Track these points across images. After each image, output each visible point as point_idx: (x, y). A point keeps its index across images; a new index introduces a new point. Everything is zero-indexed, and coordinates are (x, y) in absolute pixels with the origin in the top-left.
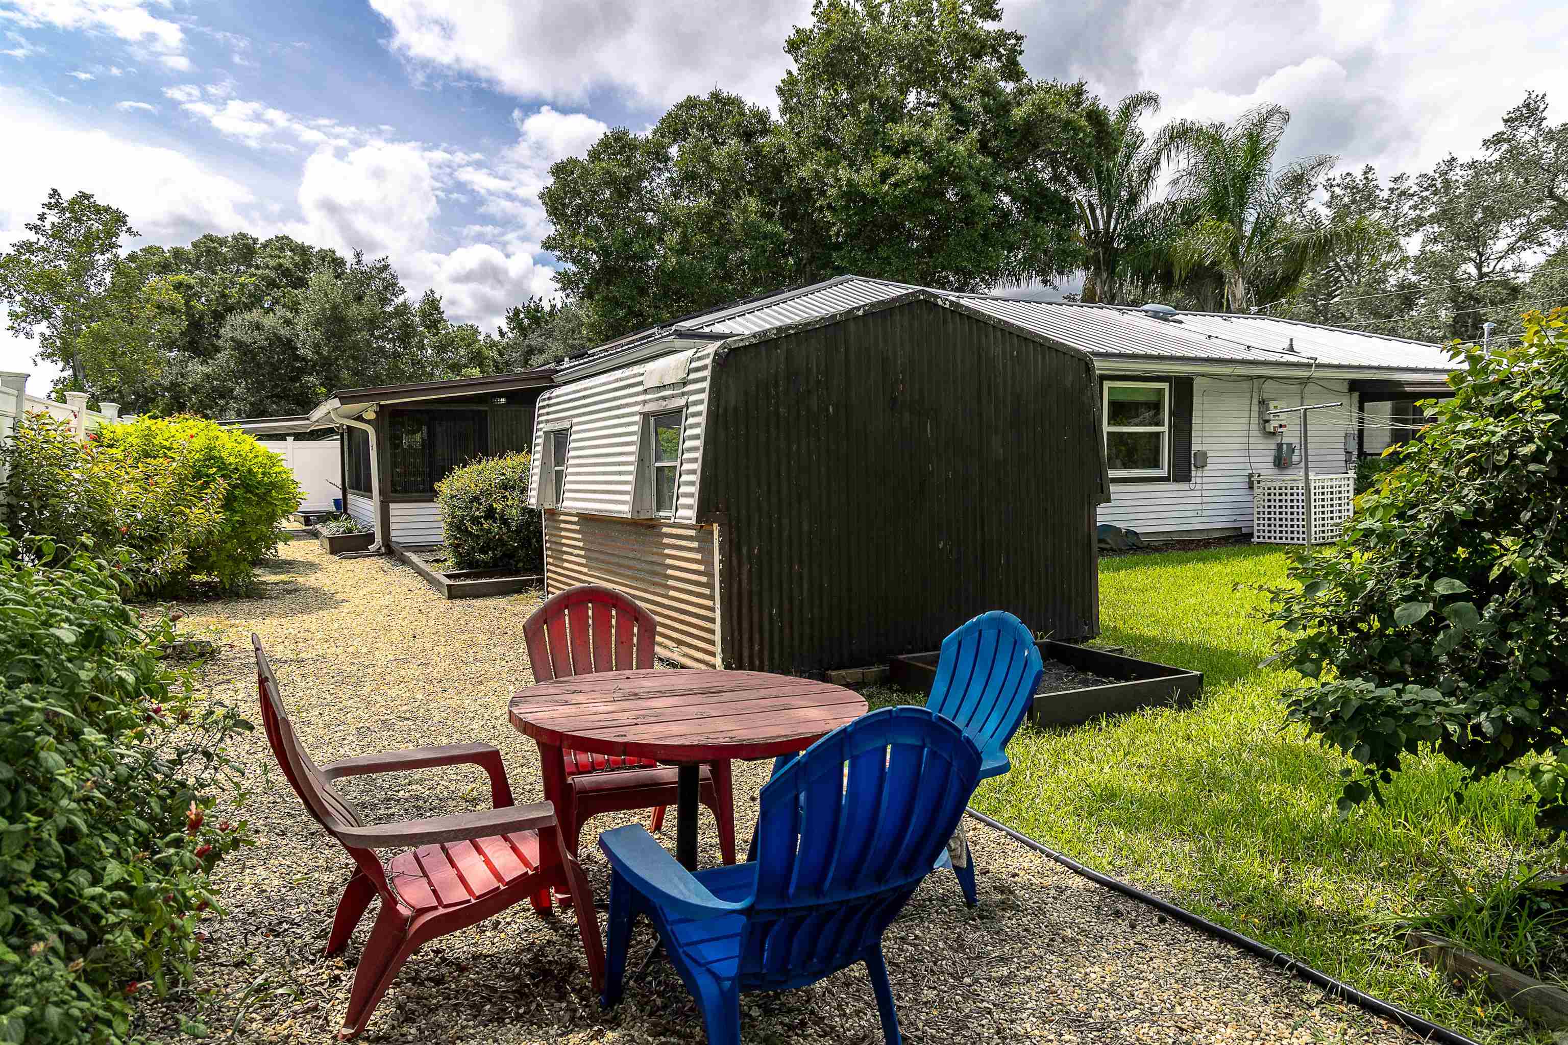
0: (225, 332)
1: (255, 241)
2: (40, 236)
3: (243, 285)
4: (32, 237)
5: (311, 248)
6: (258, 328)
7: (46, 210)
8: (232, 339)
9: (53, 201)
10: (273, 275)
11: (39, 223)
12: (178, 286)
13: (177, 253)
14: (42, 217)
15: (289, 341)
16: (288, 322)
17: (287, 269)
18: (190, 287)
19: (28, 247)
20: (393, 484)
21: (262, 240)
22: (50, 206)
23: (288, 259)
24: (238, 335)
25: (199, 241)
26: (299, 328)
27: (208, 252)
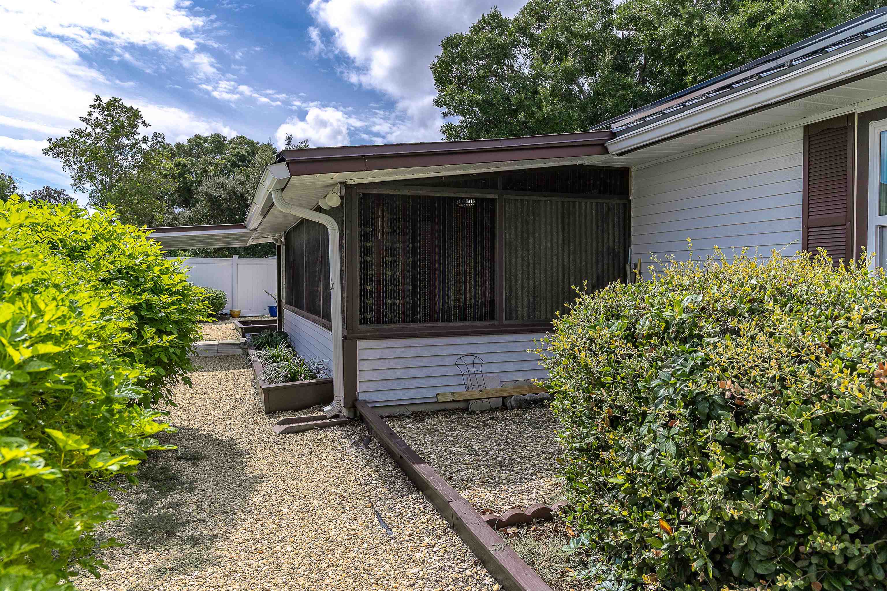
0: (202, 189)
1: (225, 138)
2: (88, 126)
3: (217, 165)
4: (83, 126)
5: (257, 143)
6: (223, 187)
7: (92, 110)
8: (206, 194)
9: (97, 103)
10: (234, 159)
11: (88, 117)
12: (178, 165)
13: (179, 146)
14: (90, 114)
15: (242, 195)
16: (242, 183)
17: (243, 155)
18: (185, 166)
19: (80, 133)
20: (364, 309)
21: (229, 139)
22: (94, 107)
23: (243, 150)
24: (209, 191)
25: (192, 139)
26: (249, 186)
27: (197, 145)
